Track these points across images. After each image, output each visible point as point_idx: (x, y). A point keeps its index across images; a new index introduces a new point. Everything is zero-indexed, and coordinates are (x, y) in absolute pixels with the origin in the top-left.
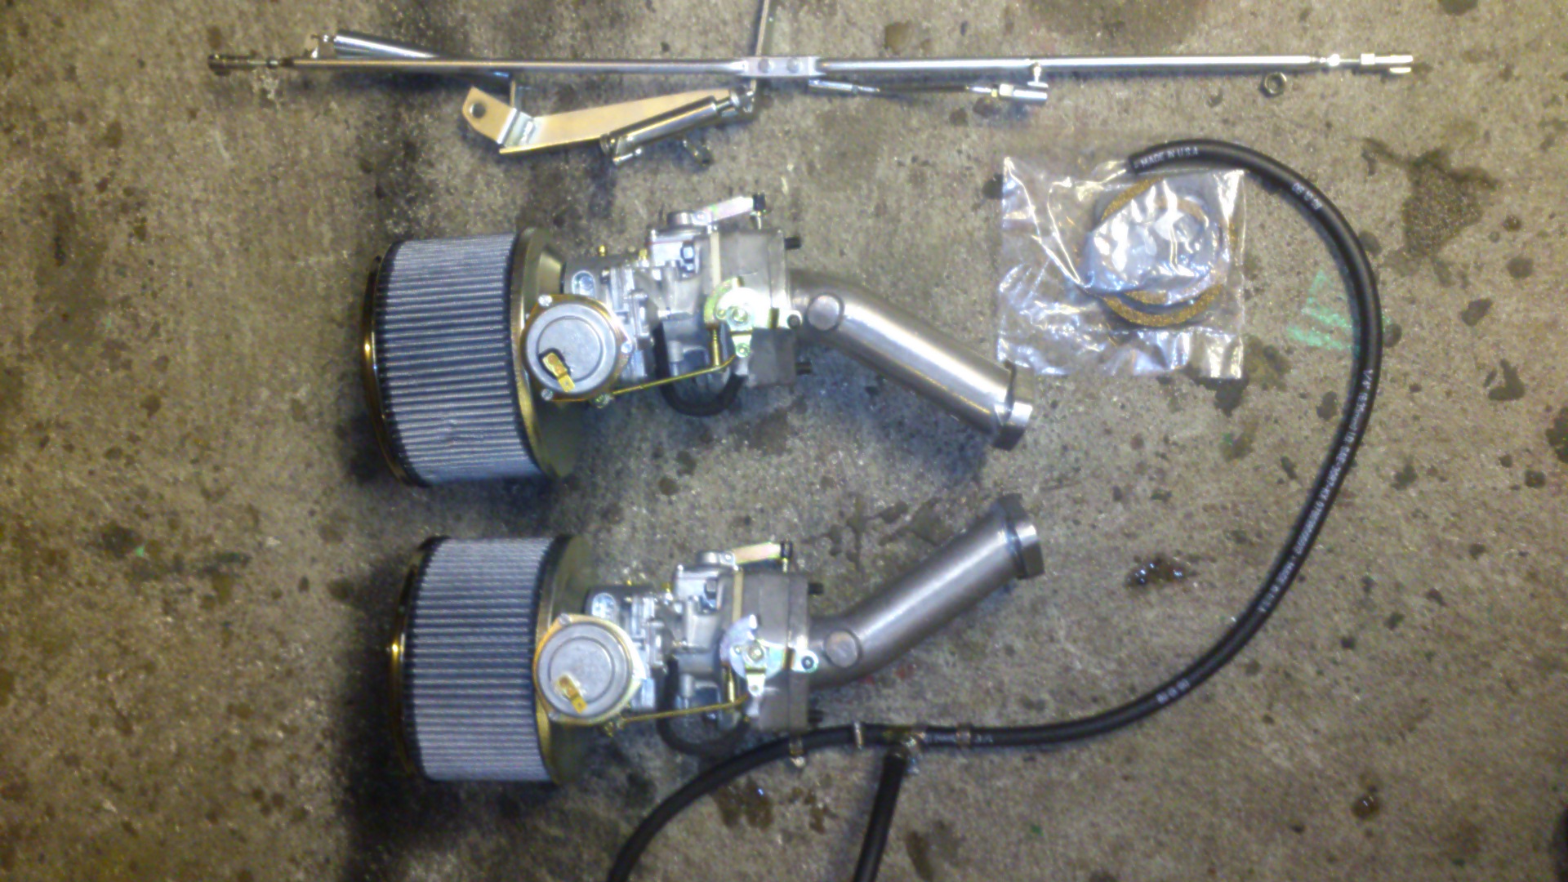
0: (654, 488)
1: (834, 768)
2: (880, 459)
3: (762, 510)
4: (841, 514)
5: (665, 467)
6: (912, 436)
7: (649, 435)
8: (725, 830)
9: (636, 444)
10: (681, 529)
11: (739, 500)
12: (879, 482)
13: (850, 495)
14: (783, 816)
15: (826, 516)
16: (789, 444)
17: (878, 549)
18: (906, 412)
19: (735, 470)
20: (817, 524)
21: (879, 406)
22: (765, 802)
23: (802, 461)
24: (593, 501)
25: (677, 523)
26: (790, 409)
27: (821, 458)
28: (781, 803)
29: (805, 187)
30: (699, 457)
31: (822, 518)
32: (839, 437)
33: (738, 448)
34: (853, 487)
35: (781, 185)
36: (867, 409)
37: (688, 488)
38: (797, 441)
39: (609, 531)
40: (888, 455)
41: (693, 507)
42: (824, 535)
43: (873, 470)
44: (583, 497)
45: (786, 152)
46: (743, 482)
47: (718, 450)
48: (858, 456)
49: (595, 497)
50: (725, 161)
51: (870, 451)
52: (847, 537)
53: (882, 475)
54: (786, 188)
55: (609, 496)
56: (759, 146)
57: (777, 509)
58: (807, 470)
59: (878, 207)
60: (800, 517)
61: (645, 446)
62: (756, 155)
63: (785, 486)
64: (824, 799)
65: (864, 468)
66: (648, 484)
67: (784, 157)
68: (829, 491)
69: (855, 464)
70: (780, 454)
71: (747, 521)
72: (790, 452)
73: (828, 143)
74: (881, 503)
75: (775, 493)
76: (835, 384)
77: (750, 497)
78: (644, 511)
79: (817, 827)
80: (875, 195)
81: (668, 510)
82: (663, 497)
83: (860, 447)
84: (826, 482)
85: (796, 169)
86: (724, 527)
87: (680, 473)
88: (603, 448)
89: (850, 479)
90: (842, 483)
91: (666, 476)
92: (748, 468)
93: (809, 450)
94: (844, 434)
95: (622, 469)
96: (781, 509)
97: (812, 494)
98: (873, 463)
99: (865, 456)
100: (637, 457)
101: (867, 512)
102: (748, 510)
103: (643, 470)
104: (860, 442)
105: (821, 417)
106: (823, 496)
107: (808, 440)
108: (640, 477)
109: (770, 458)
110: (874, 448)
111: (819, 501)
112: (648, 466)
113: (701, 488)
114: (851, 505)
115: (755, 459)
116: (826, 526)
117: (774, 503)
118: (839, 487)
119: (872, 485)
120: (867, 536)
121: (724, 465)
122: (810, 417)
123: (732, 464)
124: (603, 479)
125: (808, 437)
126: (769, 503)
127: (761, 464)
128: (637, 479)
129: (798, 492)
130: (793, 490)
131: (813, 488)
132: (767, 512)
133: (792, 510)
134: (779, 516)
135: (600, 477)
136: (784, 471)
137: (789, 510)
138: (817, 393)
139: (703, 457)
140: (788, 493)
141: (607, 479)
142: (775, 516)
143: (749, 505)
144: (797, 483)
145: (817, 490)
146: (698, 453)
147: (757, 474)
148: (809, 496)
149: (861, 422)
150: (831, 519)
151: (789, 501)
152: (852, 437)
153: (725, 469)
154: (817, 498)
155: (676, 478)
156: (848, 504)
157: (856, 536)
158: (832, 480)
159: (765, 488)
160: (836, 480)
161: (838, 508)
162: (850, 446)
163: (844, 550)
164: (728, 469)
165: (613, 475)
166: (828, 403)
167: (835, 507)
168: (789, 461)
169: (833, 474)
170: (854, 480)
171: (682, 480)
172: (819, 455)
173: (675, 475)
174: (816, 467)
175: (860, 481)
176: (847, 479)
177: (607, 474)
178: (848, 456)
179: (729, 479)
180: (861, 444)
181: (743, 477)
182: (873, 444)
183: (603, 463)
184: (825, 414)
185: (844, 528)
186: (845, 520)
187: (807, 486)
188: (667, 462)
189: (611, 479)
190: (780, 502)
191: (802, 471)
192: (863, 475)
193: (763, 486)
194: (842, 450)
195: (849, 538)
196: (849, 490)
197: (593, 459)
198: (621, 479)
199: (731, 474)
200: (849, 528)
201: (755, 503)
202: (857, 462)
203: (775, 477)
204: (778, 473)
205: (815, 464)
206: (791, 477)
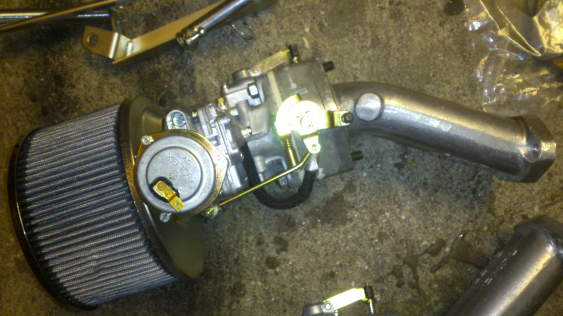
0: (263, 265)
2: (417, 212)
3: (341, 265)
4: (398, 256)
5: (267, 250)
6: (436, 191)
7: (251, 230)
9: (244, 238)
10: (288, 290)
11: (323, 261)
12: (419, 228)
13: (401, 241)
15: (388, 260)
16: (349, 215)
17: (431, 276)
18: (427, 175)
19: (316, 241)
20: (382, 267)
21: (406, 175)
23: (361, 224)
24: (224, 284)
25: (284, 286)
26: (344, 191)
27: (374, 220)
29: (320, 41)
30: (289, 238)
31: (385, 262)
32: (383, 203)
33: (314, 227)
34: (402, 235)
35: (304, 43)
36: (398, 179)
37: (286, 260)
38: (354, 212)
39: (238, 302)
40: (422, 208)
41: (292, 273)
42: (389, 274)
43: (413, 220)
44: (216, 283)
45: (302, 20)
46: (323, 248)
47: (301, 230)
48: (400, 213)
49: (224, 281)
50: (262, 36)
51: (408, 208)
52: (407, 271)
53: (421, 222)
54: (307, 45)
55: (233, 278)
56: (283, 21)
57: (351, 262)
58: (366, 230)
59: (373, 41)
60: (369, 263)
61: (251, 238)
62: (282, 28)
63: (353, 245)
65: (406, 220)
66: (258, 264)
67: (301, 24)
68: (386, 242)
69: (399, 219)
70: (344, 224)
71: (332, 275)
72: (351, 220)
73: (329, 8)
74: (425, 243)
75: (347, 252)
76: (372, 167)
77: (330, 257)
78: (260, 283)
80: (369, 33)
81: (276, 279)
82: (270, 271)
83: (400, 207)
85: (311, 30)
86: (318, 282)
87: (278, 252)
88: (222, 246)
89: (398, 230)
90: (393, 234)
91: (269, 256)
92: (324, 238)
93: (364, 216)
94: (386, 199)
95: (238, 257)
96: (354, 262)
97: (374, 247)
98: (412, 216)
99: (405, 212)
100: (247, 247)
101: (416, 251)
102: (331, 267)
103: (252, 255)
104: (399, 203)
105: (367, 192)
106: (382, 246)
107: (362, 209)
108: (252, 260)
109: (338, 227)
110: (410, 205)
111: (379, 250)
112: (255, 251)
113: (295, 258)
114: (404, 248)
115: (328, 231)
116: (389, 268)
117: (348, 258)
118: (391, 238)
119: (415, 232)
120: (421, 268)
121: (307, 240)
122: (359, 194)
123: (313, 237)
124: (227, 267)
125: (361, 207)
126: (345, 259)
127: (333, 233)
128: (250, 262)
129: (364, 247)
130: (359, 247)
131: (374, 242)
132: (345, 265)
133: (362, 260)
134: (354, 267)
135: (224, 266)
136: (350, 235)
137: (360, 261)
138: (360, 176)
139: (292, 237)
140: (356, 249)
141: (229, 267)
142: (351, 267)
143: (331, 263)
144: (361, 241)
145: (377, 243)
146: (288, 235)
147: (331, 240)
148: (372, 248)
149: (396, 189)
150: (392, 261)
151: (358, 255)
152: (393, 201)
153: (309, 242)
154: (378, 248)
155: (277, 255)
156: (401, 248)
157: (413, 270)
158: (385, 234)
159: (339, 249)
160: (388, 233)
161: (395, 253)
162: (393, 207)
163: (406, 282)
164: (311, 241)
165: (233, 263)
166: (370, 181)
167: (392, 252)
168: (352, 227)
169: (385, 229)
170: (401, 230)
171: (281, 256)
172: (372, 218)
173: (275, 253)
174: (372, 227)
175: (406, 230)
176: (396, 230)
177: (229, 263)
178: (393, 215)
179: (313, 248)
180: (400, 204)
181: (323, 245)
182: (409, 203)
183: (224, 256)
184: (369, 189)
185: (402, 266)
186: (402, 260)
187: (368, 242)
188: (267, 246)
189: (232, 265)
190: (352, 257)
191: (363, 232)
192: (407, 225)
193: (337, 248)
194: (388, 211)
195: (408, 272)
196: (400, 238)
197: (217, 255)
198: (239, 264)
199: (314, 244)
200: (406, 265)
201: (335, 261)
202: (401, 218)
203: (344, 240)
204: (346, 237)
205: (371, 225)
206: (356, 238)
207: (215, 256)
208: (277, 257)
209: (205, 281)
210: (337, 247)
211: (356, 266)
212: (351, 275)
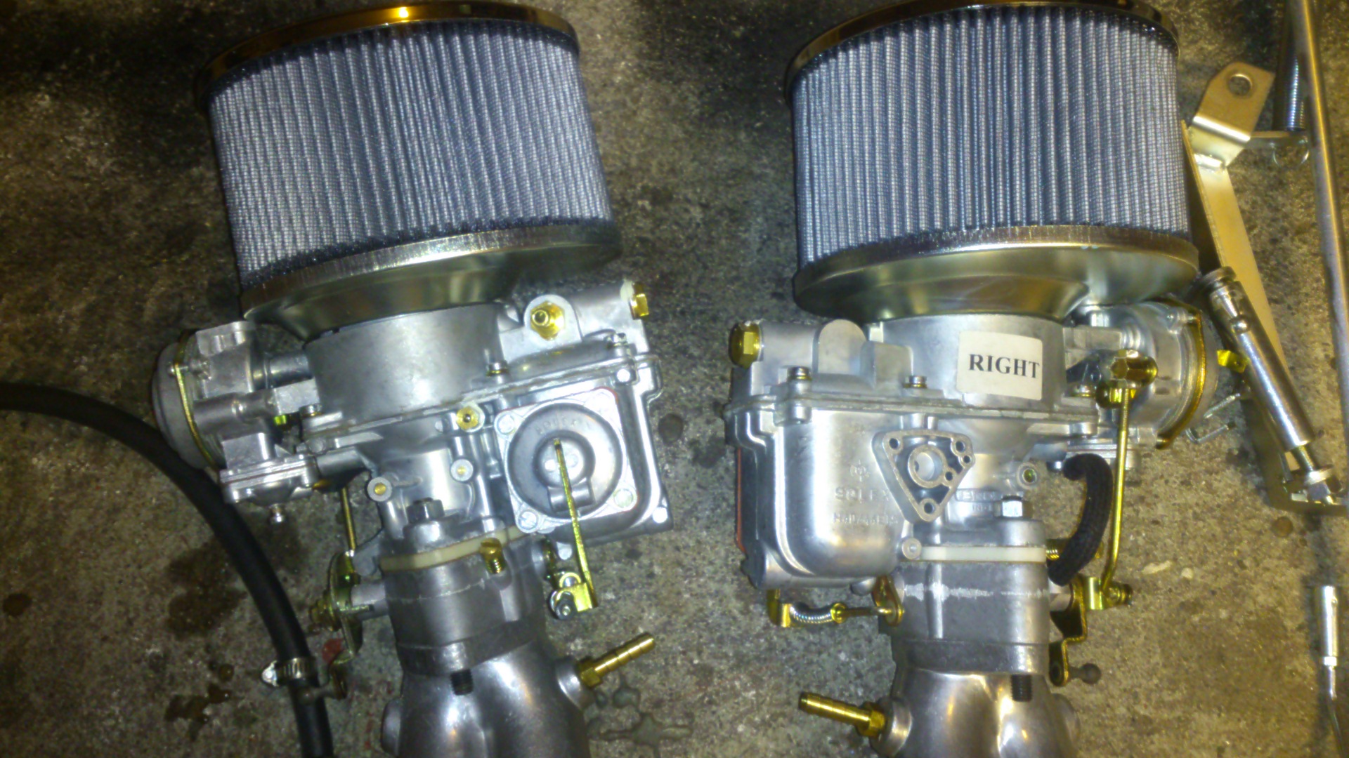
0: (669, 408)
1: (267, 727)
3: (651, 575)
4: (658, 704)
5: (700, 421)
8: (163, 563)
13: (689, 716)
14: (190, 654)
15: (653, 679)
19: (708, 528)
21: (833, 750)
22: (206, 624)
23: (734, 632)
28: (208, 648)
29: (1160, 600)
30: (721, 471)
31: (649, 673)
32: (777, 688)
34: (702, 718)
35: (1157, 562)
37: (674, 458)
45: (1210, 566)
46: (692, 543)
48: (751, 723)
50: (1181, 470)
51: (761, 742)
52: (625, 718)
54: (1152, 569)
56: (1212, 521)
57: (655, 599)
58: (720, 641)
59: (1147, 720)
62: (1196, 517)
63: (692, 609)
64: (218, 717)
65: (734, 733)
66: (673, 397)
67: (1202, 562)
68: (690, 680)
69: (738, 718)
70: (739, 596)
71: (633, 554)
72: (746, 611)
73: (1234, 631)
75: (679, 593)
76: (859, 676)
77: (671, 555)
79: (174, 711)
80: (1165, 715)
82: (655, 422)
83: (765, 724)
84: (705, 674)
85: (1186, 581)
87: (693, 443)
88: (719, 325)
89: (714, 713)
90: (707, 699)
91: (687, 423)
92: (712, 548)
93: (751, 642)
94: (783, 696)
95: (691, 356)
96: (656, 605)
97: (684, 653)
98: (743, 749)
99: (752, 734)
100: (711, 377)
101: (665, 745)
102: (650, 553)
103: (691, 387)
104: (774, 725)
105: (804, 656)
106: (683, 671)
107: (766, 640)
108: (683, 386)
109: (732, 581)
110: (767, 749)
111: (675, 664)
112: (700, 395)
113: (676, 478)
114: (674, 719)
115: (727, 557)
116: (637, 680)
117: (664, 593)
118: (700, 695)
119: (708, 749)
120: (628, 749)
121: (713, 510)
122: (802, 639)
123: (717, 522)
124: (674, 331)
125: (772, 638)
126: (664, 586)
127: (721, 567)
128: (678, 381)
129: (685, 630)
130: (686, 621)
131: (693, 654)
132: (650, 585)
133: (657, 623)
134: (645, 604)
135: (675, 325)
136: (713, 604)
137: (656, 618)
138: (840, 647)
139: (722, 478)
140: (682, 614)
141: (674, 336)
142: (645, 597)
143: (657, 555)
144: (698, 627)
145: (691, 661)
146: (727, 470)
147: (705, 563)
148: (680, 649)
149: (805, 722)
150: (649, 688)
151: (669, 617)
152: (778, 711)
153: (707, 513)
154: (679, 662)
155: (686, 439)
156: (676, 713)
157: (626, 731)
158: (709, 683)
159: (686, 577)
160: (710, 689)
161: (667, 697)
162: (765, 708)
163: (603, 713)
164: (708, 517)
165: (680, 344)
166: (827, 666)
167: (669, 692)
168: (730, 611)
169: (719, 684)
170: (713, 718)
171: (684, 448)
172: (746, 659)
173: (691, 437)
174: (726, 656)
175: (712, 730)
176: (714, 708)
177: (681, 335)
178: (748, 707)
179: (694, 520)
180: (770, 726)
181: (699, 542)
182: (772, 746)
183: (696, 327)
184: (810, 663)
185: (637, 710)
186: (650, 710)
187: (695, 643)
188: (708, 422)
189: (675, 342)
190: (667, 603)
191: (718, 634)
192: (723, 733)
193: (688, 573)
194: (757, 695)
195: (622, 719)
196: (697, 713)
197: (702, 312)
198: (676, 357)
199: (701, 522)
200: (637, 718)
201: (661, 564)
202: (741, 722)
203: (704, 591)
204: (710, 595)
205: (731, 654)
206: (707, 616)
207: (699, 308)
208: (683, 440)
209: (649, 280)
210: (692, 572)
211: (646, 608)
212: (629, 595)
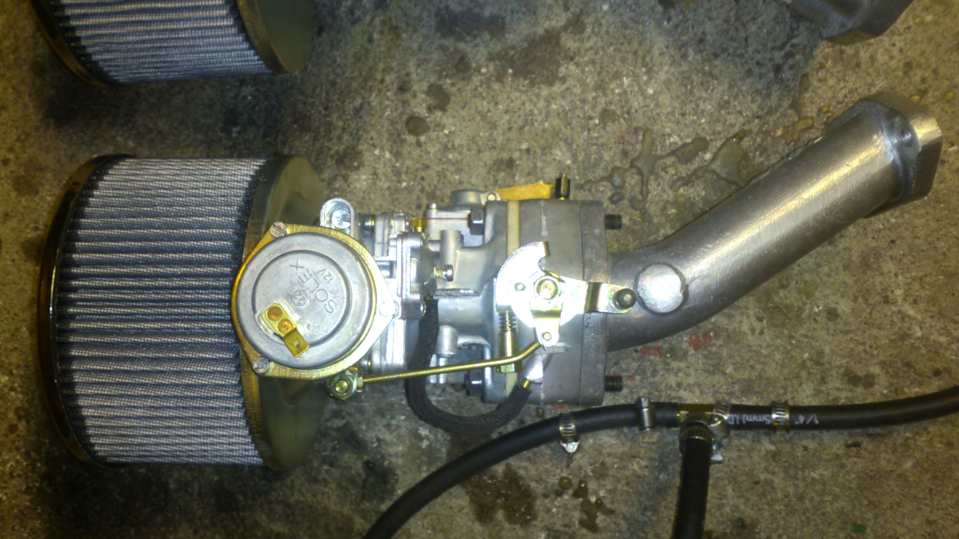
0: (400, 126)
1: (609, 455)
2: (675, 86)
3: (528, 151)
4: (625, 153)
5: (413, 102)
6: (716, 56)
7: (394, 64)
8: (478, 527)
9: (379, 76)
10: (431, 175)
11: (500, 139)
12: (672, 113)
13: (636, 130)
14: (549, 511)
15: (606, 156)
16: (562, 70)
17: (669, 195)
18: (709, 27)
19: (497, 104)
20: (595, 166)
21: (674, 21)
22: (526, 495)
23: (578, 90)
24: (329, 144)
25: (427, 167)
26: (565, 28)
27: (601, 87)
28: (546, 496)
30: (454, 89)
31: (601, 158)
32: (623, 60)
33: (500, 79)
34: (640, 120)
36: (659, 25)
37: (440, 126)
38: (572, 67)
39: (346, 178)
40: (685, 80)
41: (446, 148)
42: (602, 179)
43: (665, 98)
44: (315, 139)
46: (507, 117)
47: (476, 80)
48: (647, 83)
49: (330, 140)
51: (662, 76)
52: (632, 180)
53: (677, 105)
55: (346, 137)
57: (546, 149)
58: (583, 101)
60: (574, 157)
61: (389, 78)
63: (556, 122)
64: (598, 492)
65: (653, 97)
66: (393, 123)
68: (611, 127)
69: (643, 93)
70: (551, 84)
71: (510, 164)
72: (563, 80)
74: (674, 139)
75: (544, 131)
77: (514, 134)
78: (388, 155)
79: (590, 525)
81: (416, 152)
82: (410, 138)
83: (649, 72)
84: (606, 116)
86: (483, 171)
87: (430, 109)
88: (339, 80)
89: (636, 111)
90: (626, 116)
91: (414, 113)
92: (512, 101)
93: (587, 77)
94: (630, 56)
95: (362, 106)
96: (551, 149)
97: (589, 130)
98: (666, 90)
99: (655, 82)
100: (380, 91)
101: (656, 150)
102: (511, 150)
103: (386, 107)
104: (650, 65)
105: (602, 38)
106: (602, 132)
107: (586, 66)
108: (383, 114)
109: (539, 88)
110: (667, 72)
111: (597, 138)
112: (393, 101)
113: (455, 126)
114: (637, 142)
115: (520, 91)
116: (606, 168)
117: (542, 142)
118: (622, 120)
119: (663, 118)
120: (656, 179)
121: (483, 99)
122: (589, 38)
123: (493, 96)
124: (340, 117)
125: (586, 62)
126: (536, 141)
127: (528, 96)
128: (380, 117)
129: (572, 129)
130: (566, 126)
131: (591, 123)
132: (535, 152)
133: (564, 149)
134: (549, 158)
135: (335, 116)
136: (555, 104)
137: (561, 150)
138: (598, 8)
139: (459, 90)
140: (560, 129)
141: (344, 118)
142: (544, 158)
143: (513, 145)
144: (571, 118)
145: (596, 125)
146: (453, 85)
147: (523, 108)
148: (586, 133)
149: (651, 41)
150: (613, 160)
151: (561, 139)
152: (640, 60)
153: (485, 103)
154: (596, 135)
155: (426, 115)
156: (633, 141)
157: (642, 180)
158: (614, 112)
159: (533, 124)
160: (619, 112)
161: (621, 146)
162: (637, 71)
163: (627, 196)
164: (488, 103)
165: (351, 112)
166: (611, 20)
167: (617, 144)
168: (562, 92)
169: (615, 105)
170: (640, 112)
171: (433, 117)
172: (599, 83)
173: (425, 111)
174: (595, 98)
175: (649, 113)
176: (633, 111)
177: (344, 112)
178: (635, 83)
179: (489, 114)
180: (651, 68)
181: (506, 112)
182: (666, 68)
183: (339, 100)
184: (607, 33)
185: (628, 170)
186: (629, 160)
187: (582, 121)
188: (415, 96)
189: (349, 117)
190: (550, 141)
191: (578, 102)
192: (652, 106)
194: (627, 76)
195: (633, 182)
196: (635, 124)
197: (328, 94)
198: (361, 118)
199: (492, 109)
200: (634, 170)
201: (520, 143)
202: (646, 90)
203: (544, 111)
204: (548, 106)
205: (594, 94)
206: (564, 111)
207: (324, 95)
208: (427, 117)
209: (298, 133)
210: (529, 121)
211: (553, 157)
212: (541, 169)
